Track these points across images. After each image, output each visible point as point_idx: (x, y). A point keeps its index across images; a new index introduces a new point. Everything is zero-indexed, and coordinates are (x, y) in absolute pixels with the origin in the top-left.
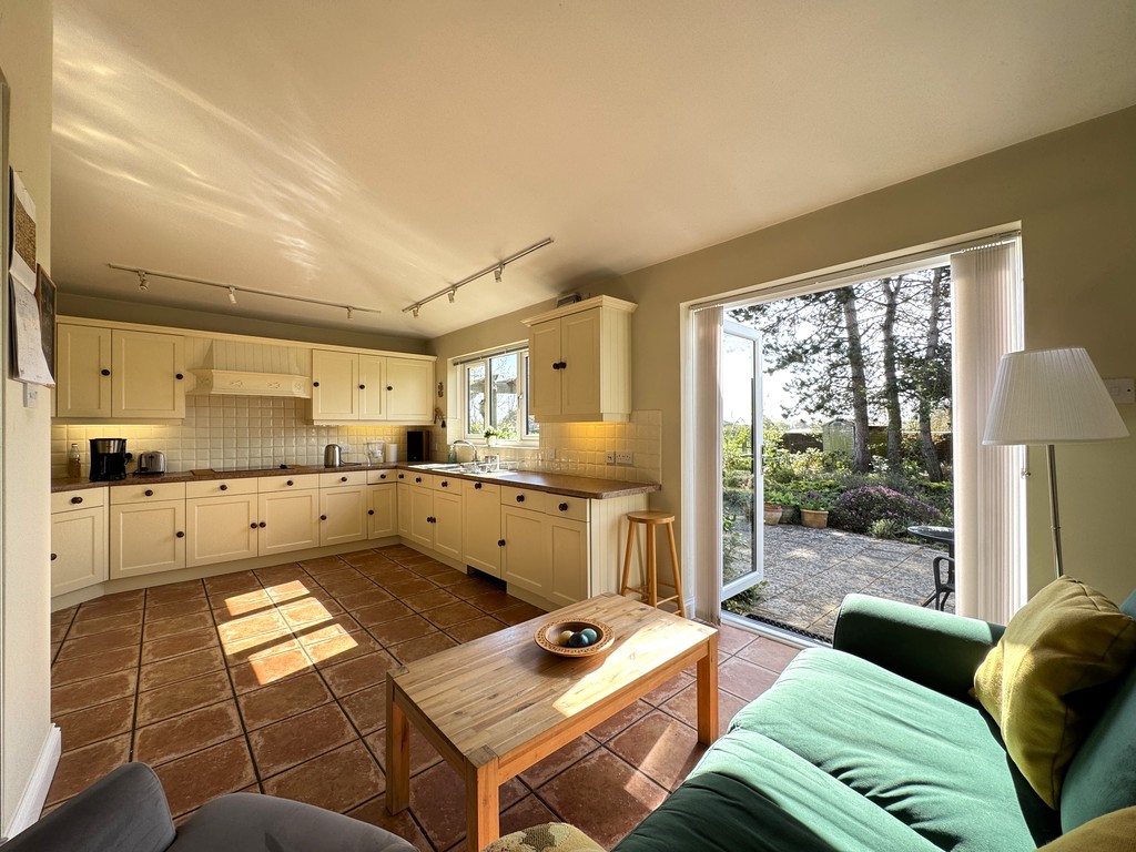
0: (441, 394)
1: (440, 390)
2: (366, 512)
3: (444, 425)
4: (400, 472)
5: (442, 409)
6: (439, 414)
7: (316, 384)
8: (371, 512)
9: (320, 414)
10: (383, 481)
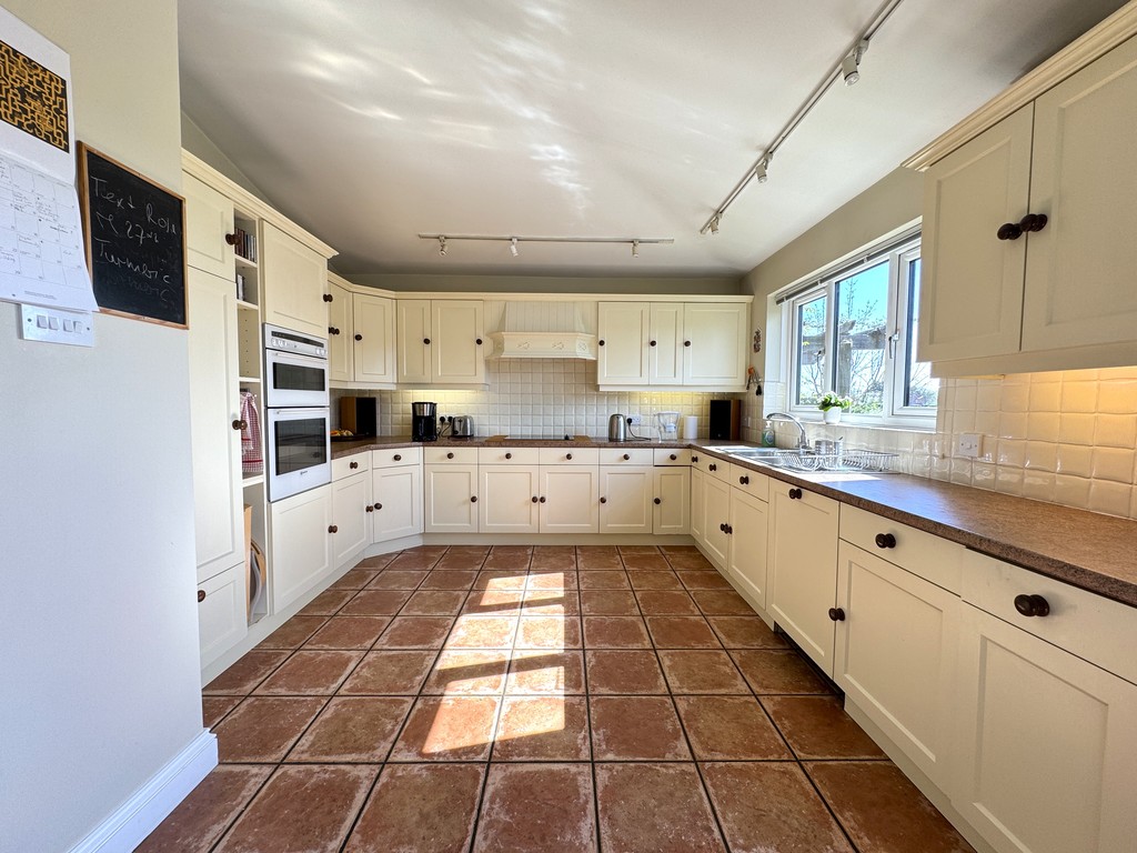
0: (757, 348)
1: (757, 343)
2: (651, 501)
3: (759, 392)
4: (696, 453)
5: (758, 368)
6: (753, 376)
7: (602, 343)
8: (657, 501)
9: (605, 378)
10: (673, 463)
